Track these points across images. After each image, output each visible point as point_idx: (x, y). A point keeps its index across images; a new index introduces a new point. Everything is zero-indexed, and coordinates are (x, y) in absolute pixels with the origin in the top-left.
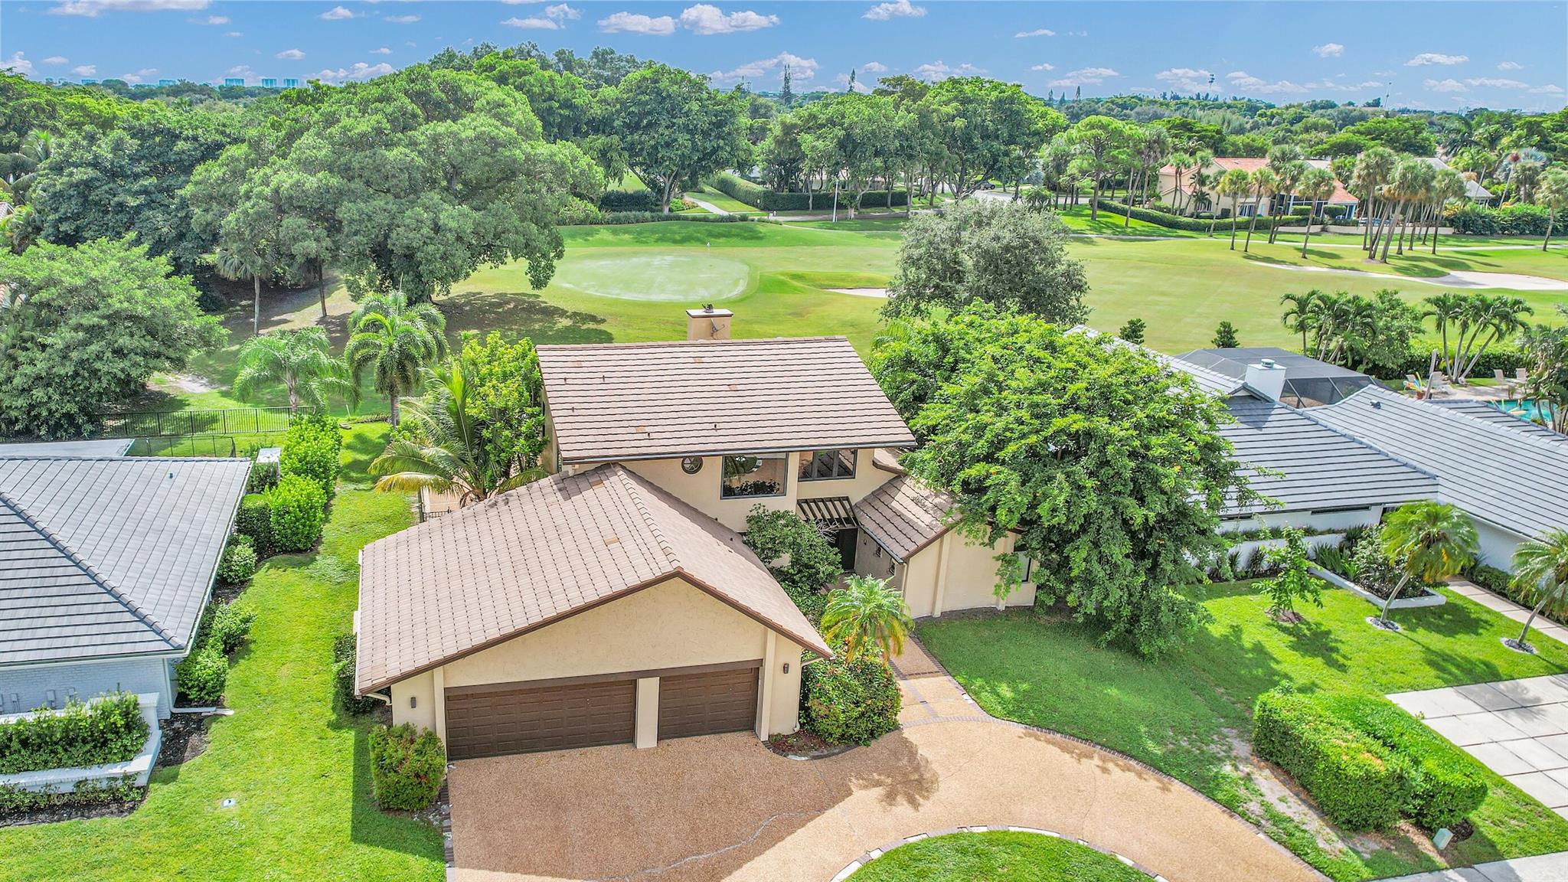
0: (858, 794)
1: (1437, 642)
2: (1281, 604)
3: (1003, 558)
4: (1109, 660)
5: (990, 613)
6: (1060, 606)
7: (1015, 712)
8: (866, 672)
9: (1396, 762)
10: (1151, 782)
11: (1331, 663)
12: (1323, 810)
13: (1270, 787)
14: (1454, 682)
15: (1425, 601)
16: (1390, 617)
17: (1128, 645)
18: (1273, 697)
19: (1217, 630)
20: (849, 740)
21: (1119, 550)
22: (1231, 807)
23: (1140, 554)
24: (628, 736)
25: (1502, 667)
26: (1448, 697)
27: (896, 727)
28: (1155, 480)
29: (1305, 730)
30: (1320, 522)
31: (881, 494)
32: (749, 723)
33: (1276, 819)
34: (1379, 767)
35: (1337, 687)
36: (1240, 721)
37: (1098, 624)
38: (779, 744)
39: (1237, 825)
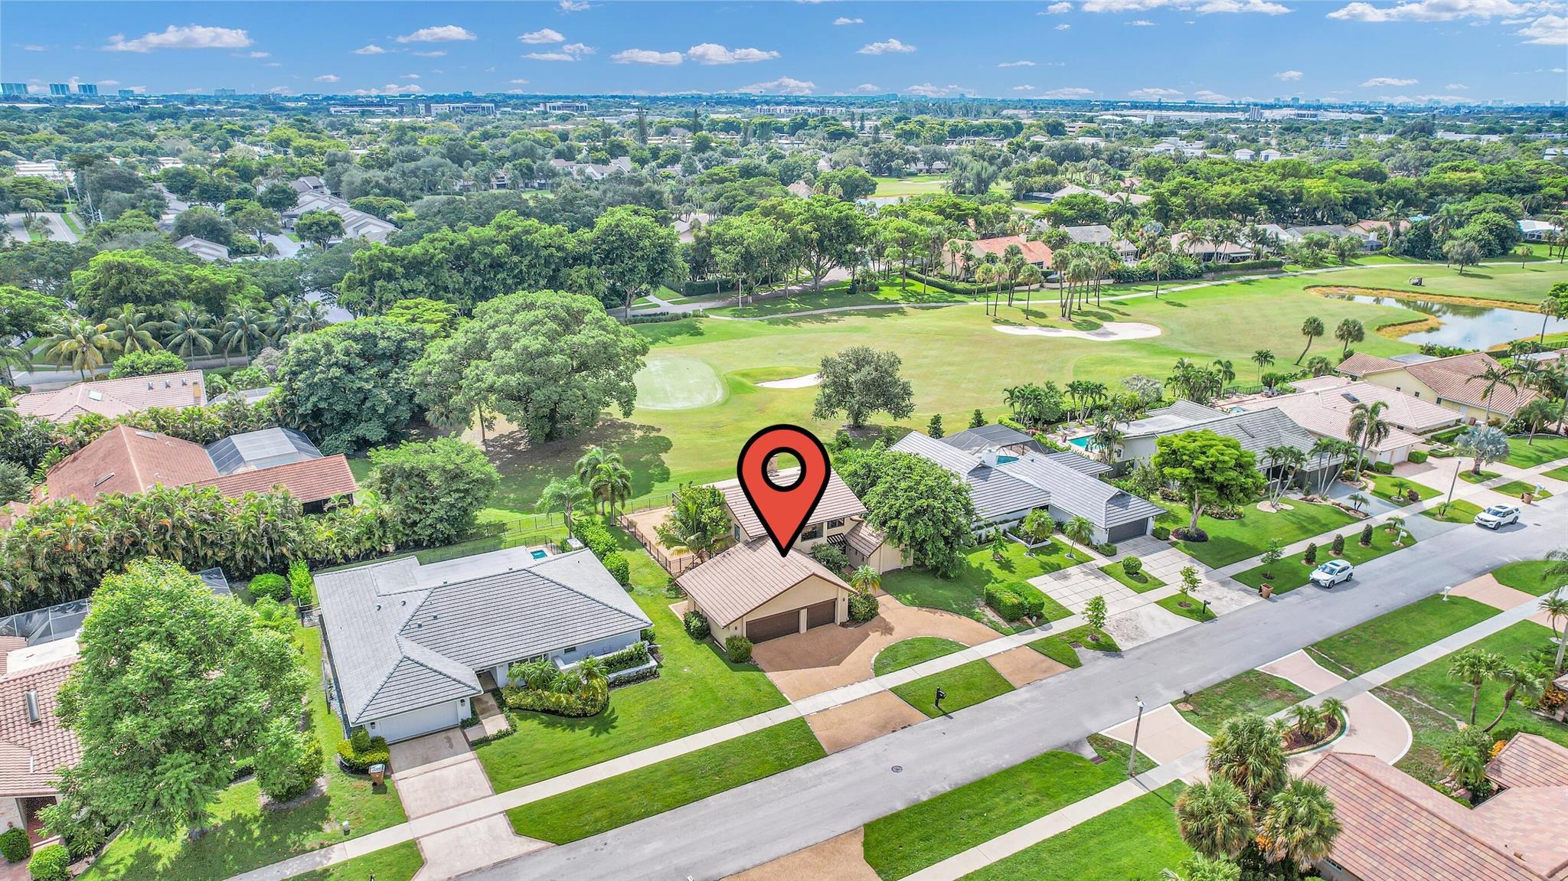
0: (872, 635)
1: (1043, 558)
2: (996, 553)
3: (902, 550)
4: (940, 582)
5: (899, 570)
6: (923, 565)
7: (912, 604)
8: (867, 598)
9: (1021, 599)
10: (956, 617)
11: (1011, 571)
12: (1003, 617)
13: (989, 613)
14: (1047, 572)
15: (1045, 544)
16: (1032, 551)
17: (945, 576)
18: (989, 586)
19: (975, 565)
20: (866, 620)
21: (941, 544)
22: (978, 621)
23: (946, 544)
24: (797, 630)
25: (1062, 564)
26: (1046, 577)
27: (878, 614)
28: (950, 519)
29: (998, 595)
30: (1010, 517)
31: (855, 530)
32: (833, 620)
33: (992, 622)
34: (1016, 601)
35: (1012, 579)
36: (980, 595)
37: (935, 570)
38: (843, 625)
39: (980, 625)
